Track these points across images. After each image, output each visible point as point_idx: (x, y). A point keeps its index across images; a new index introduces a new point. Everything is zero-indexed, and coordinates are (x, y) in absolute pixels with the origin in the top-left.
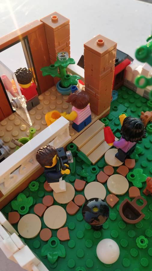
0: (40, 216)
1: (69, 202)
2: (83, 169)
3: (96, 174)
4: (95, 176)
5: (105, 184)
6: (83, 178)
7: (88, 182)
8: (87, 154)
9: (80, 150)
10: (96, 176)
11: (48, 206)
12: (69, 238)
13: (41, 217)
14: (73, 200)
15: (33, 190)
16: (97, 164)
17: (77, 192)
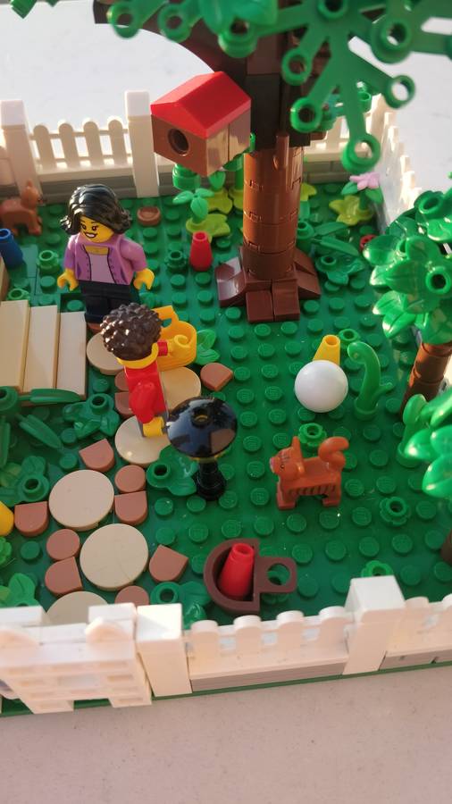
0: (81, 585)
1: (111, 504)
2: (71, 424)
3: (112, 406)
4: (113, 412)
6: (90, 439)
7: (111, 433)
8: (50, 386)
9: (25, 390)
10: (115, 409)
11: (75, 551)
12: (186, 559)
14: (118, 492)
16: (91, 391)
17: (109, 471)
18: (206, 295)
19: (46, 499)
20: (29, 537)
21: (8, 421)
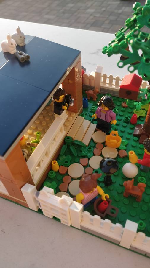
1: (82, 175)
2: (81, 151)
5: (101, 155)
6: (84, 157)
7: (89, 158)
8: (80, 140)
9: (74, 139)
10: (93, 152)
11: (69, 182)
13: (68, 192)
14: (85, 173)
16: (89, 145)
17: (85, 167)
18: (131, 131)
19: (68, 167)
20: (60, 174)
21: (67, 145)
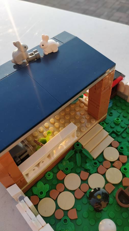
0: (55, 199)
5: (104, 175)
7: (91, 173)
8: (89, 151)
10: (97, 168)
11: (61, 191)
12: (77, 218)
13: (56, 201)
15: (49, 179)
16: (97, 159)
17: (82, 181)
20: (57, 179)
21: (75, 151)
